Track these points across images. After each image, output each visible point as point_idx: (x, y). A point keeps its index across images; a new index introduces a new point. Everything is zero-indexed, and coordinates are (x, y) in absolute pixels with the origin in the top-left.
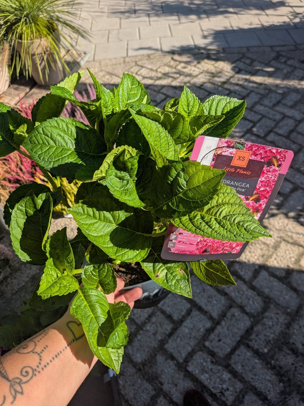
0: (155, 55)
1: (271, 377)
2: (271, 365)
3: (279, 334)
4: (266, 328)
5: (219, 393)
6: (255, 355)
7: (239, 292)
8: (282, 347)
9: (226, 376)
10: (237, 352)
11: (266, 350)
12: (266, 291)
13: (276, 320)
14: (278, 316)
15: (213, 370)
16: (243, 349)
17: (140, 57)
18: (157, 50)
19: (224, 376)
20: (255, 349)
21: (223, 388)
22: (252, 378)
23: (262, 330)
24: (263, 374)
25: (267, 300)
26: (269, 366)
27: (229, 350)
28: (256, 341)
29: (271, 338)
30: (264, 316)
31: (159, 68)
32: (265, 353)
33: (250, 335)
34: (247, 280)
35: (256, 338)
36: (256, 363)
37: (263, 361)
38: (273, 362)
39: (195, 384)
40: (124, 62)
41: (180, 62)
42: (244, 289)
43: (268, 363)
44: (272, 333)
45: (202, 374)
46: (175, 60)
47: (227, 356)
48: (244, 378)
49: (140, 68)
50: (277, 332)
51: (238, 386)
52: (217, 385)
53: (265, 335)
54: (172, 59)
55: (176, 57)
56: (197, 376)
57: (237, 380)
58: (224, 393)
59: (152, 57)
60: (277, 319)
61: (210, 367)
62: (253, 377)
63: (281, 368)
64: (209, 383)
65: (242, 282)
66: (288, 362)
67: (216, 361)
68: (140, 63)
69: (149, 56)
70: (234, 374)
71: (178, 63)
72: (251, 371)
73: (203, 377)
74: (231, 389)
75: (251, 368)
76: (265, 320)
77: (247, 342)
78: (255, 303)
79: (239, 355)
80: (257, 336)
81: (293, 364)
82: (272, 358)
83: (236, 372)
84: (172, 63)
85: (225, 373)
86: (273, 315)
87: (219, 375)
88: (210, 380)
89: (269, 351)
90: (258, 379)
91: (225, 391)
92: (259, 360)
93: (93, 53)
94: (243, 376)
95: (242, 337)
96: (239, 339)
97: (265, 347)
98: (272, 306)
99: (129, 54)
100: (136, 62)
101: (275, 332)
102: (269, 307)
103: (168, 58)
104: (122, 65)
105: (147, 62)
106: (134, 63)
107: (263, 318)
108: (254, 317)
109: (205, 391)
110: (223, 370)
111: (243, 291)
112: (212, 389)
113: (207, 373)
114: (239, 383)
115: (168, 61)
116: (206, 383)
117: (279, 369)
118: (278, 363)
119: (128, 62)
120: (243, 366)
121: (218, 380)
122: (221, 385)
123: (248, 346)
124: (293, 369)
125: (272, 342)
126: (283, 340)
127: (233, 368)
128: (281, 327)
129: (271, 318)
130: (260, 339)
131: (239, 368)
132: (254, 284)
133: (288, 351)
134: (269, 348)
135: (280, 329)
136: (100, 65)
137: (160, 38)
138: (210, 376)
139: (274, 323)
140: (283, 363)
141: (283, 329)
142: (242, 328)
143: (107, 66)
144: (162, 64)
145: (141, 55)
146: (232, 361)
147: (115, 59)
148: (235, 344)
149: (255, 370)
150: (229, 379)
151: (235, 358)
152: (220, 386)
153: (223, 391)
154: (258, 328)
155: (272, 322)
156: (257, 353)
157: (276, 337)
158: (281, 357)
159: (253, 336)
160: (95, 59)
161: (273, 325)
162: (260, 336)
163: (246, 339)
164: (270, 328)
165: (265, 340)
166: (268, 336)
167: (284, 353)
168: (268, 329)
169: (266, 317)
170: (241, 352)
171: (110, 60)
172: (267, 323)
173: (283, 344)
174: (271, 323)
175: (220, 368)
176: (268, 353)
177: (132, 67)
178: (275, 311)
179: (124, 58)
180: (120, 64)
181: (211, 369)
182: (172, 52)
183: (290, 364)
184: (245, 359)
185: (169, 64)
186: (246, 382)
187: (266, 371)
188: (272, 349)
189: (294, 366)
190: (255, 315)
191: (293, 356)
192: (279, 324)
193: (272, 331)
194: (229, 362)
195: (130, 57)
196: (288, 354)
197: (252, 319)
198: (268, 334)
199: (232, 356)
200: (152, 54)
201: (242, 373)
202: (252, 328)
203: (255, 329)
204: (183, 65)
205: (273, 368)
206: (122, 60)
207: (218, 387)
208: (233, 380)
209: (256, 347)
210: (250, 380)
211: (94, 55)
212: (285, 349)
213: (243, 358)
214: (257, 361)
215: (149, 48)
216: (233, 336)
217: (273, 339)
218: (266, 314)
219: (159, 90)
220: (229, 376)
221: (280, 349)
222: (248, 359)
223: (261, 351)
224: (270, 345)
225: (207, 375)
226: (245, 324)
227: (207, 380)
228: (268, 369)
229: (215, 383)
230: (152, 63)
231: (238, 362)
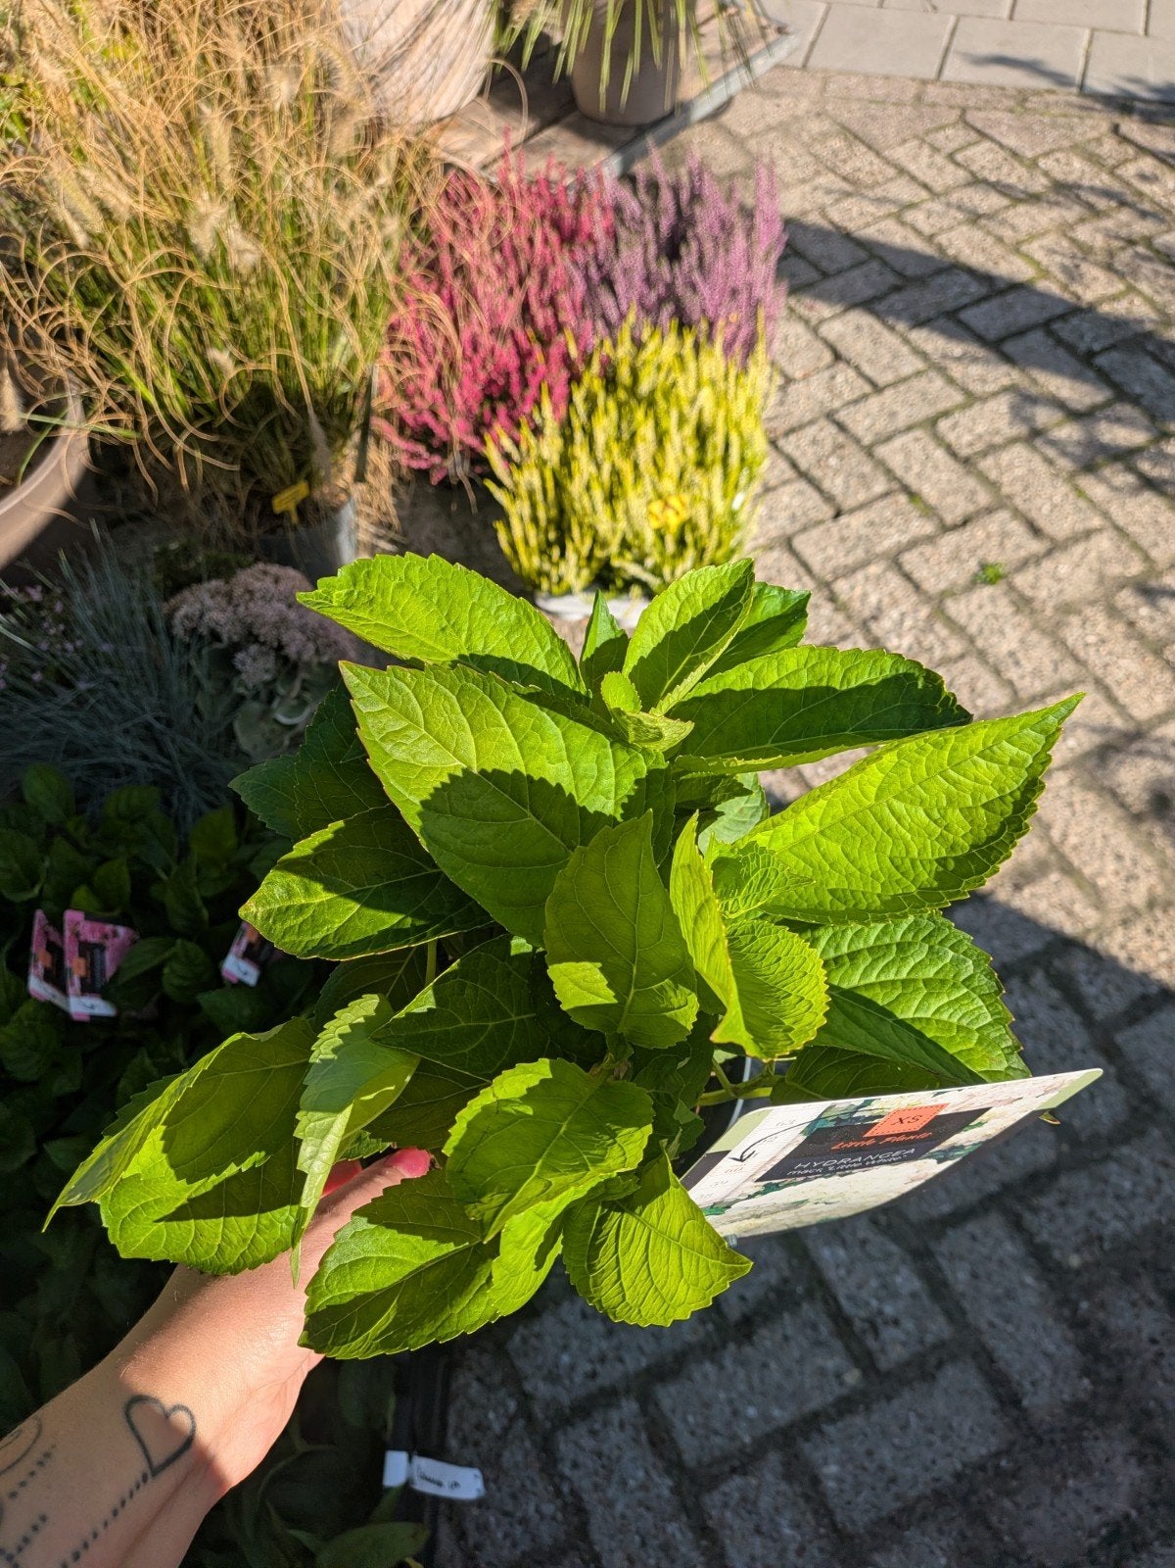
0: (1051, 98)
1: (1058, 1347)
2: (1075, 1311)
3: (1145, 1228)
4: (1103, 1194)
5: (863, 1320)
6: (1032, 1261)
7: (1051, 1046)
8: (1138, 1275)
9: (907, 1280)
10: (972, 1227)
11: (1075, 1261)
12: (1156, 1078)
13: (1150, 1182)
14: (1163, 1173)
15: (868, 1247)
16: (995, 1223)
17: (985, 95)
18: (1061, 80)
19: (899, 1280)
20: (1038, 1240)
21: (880, 1313)
22: (992, 1325)
23: (1087, 1196)
24: (1034, 1326)
25: (1146, 1108)
26: (1066, 1312)
27: (946, 1208)
28: (1052, 1219)
29: (1108, 1232)
30: (1115, 1153)
31: (1046, 154)
32: (1069, 1270)
33: (1041, 1192)
34: (1099, 1017)
35: (1057, 1210)
36: (1023, 1285)
37: (1051, 1285)
38: (1084, 1305)
39: (795, 1262)
40: (919, 98)
41: (1142, 150)
42: (1077, 1045)
43: (1065, 1301)
44: (1117, 1217)
45: (827, 1244)
46: (1125, 140)
47: (931, 1222)
48: (963, 1313)
49: (974, 136)
50: (1139, 1222)
51: (934, 1327)
52: (864, 1294)
53: (1091, 1214)
54: (1115, 129)
55: (1132, 127)
56: (810, 1244)
57: (937, 1309)
58: (881, 1327)
59: (1034, 102)
60: (1159, 1181)
61: (861, 1234)
62: (997, 1321)
63: (1104, 1331)
64: (842, 1279)
65: (1077, 1019)
66: (1139, 1330)
67: (889, 1225)
68: (976, 118)
69: (1022, 97)
70: (937, 1287)
71: (1131, 151)
72: (996, 1300)
73: (826, 1253)
74: (909, 1325)
75: (1000, 1291)
76: (1113, 1167)
77: (1018, 1208)
78: (1099, 1101)
79: (974, 1238)
80: (1063, 1204)
81: (1153, 1341)
82: (1088, 1292)
83: (945, 1284)
84: (1109, 148)
85: (905, 1271)
86: (1145, 1162)
87: (882, 1267)
88: (849, 1272)
89: (1085, 1266)
90: (1011, 1335)
91: (886, 1323)
92: (1037, 1279)
93: (811, 37)
94: (966, 1304)
95: (1006, 1187)
96: (993, 1187)
97: (1077, 1250)
98: (1156, 1133)
99: (947, 74)
100: (964, 110)
101: (1132, 1217)
102: (1142, 1133)
103: (1099, 123)
104: (907, 111)
105: (1006, 117)
106: (955, 114)
107: (1107, 1157)
108: (1075, 1143)
109: (818, 1295)
110: (903, 1261)
111: (1071, 1049)
112: (843, 1302)
113: (844, 1243)
114: (941, 1320)
115: (1095, 134)
116: (831, 1274)
117: (1097, 1334)
118: (1101, 1315)
119: (934, 105)
120: (975, 1276)
121: (874, 1283)
122: (878, 1299)
123: (1017, 1225)
124: (1149, 1356)
125: (1107, 1246)
126: (1148, 1255)
127: (939, 1269)
128: (1160, 1212)
129: (1137, 1171)
130: (1069, 1220)
131: (959, 1276)
132: (1120, 1038)
133: (1153, 1296)
134: (1088, 1258)
135: (1155, 1217)
136: (824, 89)
137: (1093, 30)
138: (852, 1262)
139: (1141, 1190)
140: (1120, 1322)
141: (1164, 1220)
142: (1019, 1160)
143: (846, 99)
144: (1066, 143)
145: (990, 87)
146: (944, 1247)
147: (887, 78)
148: (973, 1198)
149: (1010, 1304)
150: (914, 1295)
151: (956, 1240)
152: (874, 1303)
153: (879, 1321)
154: (1079, 1182)
155: (1135, 1185)
156: (1040, 1256)
157: (1127, 1235)
158: (1121, 1303)
159: (1047, 1201)
160: (812, 63)
161: (1133, 1195)
162: (1072, 1211)
163: (1021, 1199)
164: (1118, 1197)
165: (1087, 1229)
166: (1100, 1220)
167: (1136, 1296)
168: (1110, 1201)
169: (1118, 1160)
170: (987, 1233)
171: (867, 77)
172: (1113, 1179)
173: (1144, 1264)
174: (1127, 1185)
175: (893, 1248)
176: (1078, 1273)
177: (942, 128)
178: (1159, 1156)
179: (924, 82)
180: (898, 104)
181: (864, 1242)
182: (1122, 104)
183: (1145, 1335)
184: (989, 1258)
185: (1093, 147)
186: (967, 1326)
187: (1050, 1321)
188: (1098, 1264)
189: (1156, 1348)
190: (1083, 1137)
191: (1167, 1317)
192: (1158, 1199)
193: (1123, 1213)
194: (932, 1245)
195: (947, 84)
196: (1151, 1304)
197: (1065, 1148)
198: (1106, 1216)
199: (950, 1232)
200: (1037, 93)
201: (963, 1295)
202: (1053, 1172)
203: (1064, 1181)
204: (1147, 164)
205: (1078, 1324)
206: (912, 90)
207: (867, 1304)
208: (926, 1301)
209: (1044, 1237)
210: (984, 1326)
211: (813, 44)
212: (1146, 1282)
213: (985, 1251)
214: (1029, 1280)
215: (1032, 67)
216: (976, 1172)
217: (1116, 1236)
218: (1125, 1150)
219: (1019, 243)
220: (917, 1284)
221: (1128, 1278)
222: (1001, 1262)
223: (1056, 1254)
224: (1098, 1253)
225: (841, 1253)
226: (1034, 1151)
227: (838, 1266)
228: (1058, 1319)
229: (860, 1287)
230: (1028, 128)
231: (961, 1258)
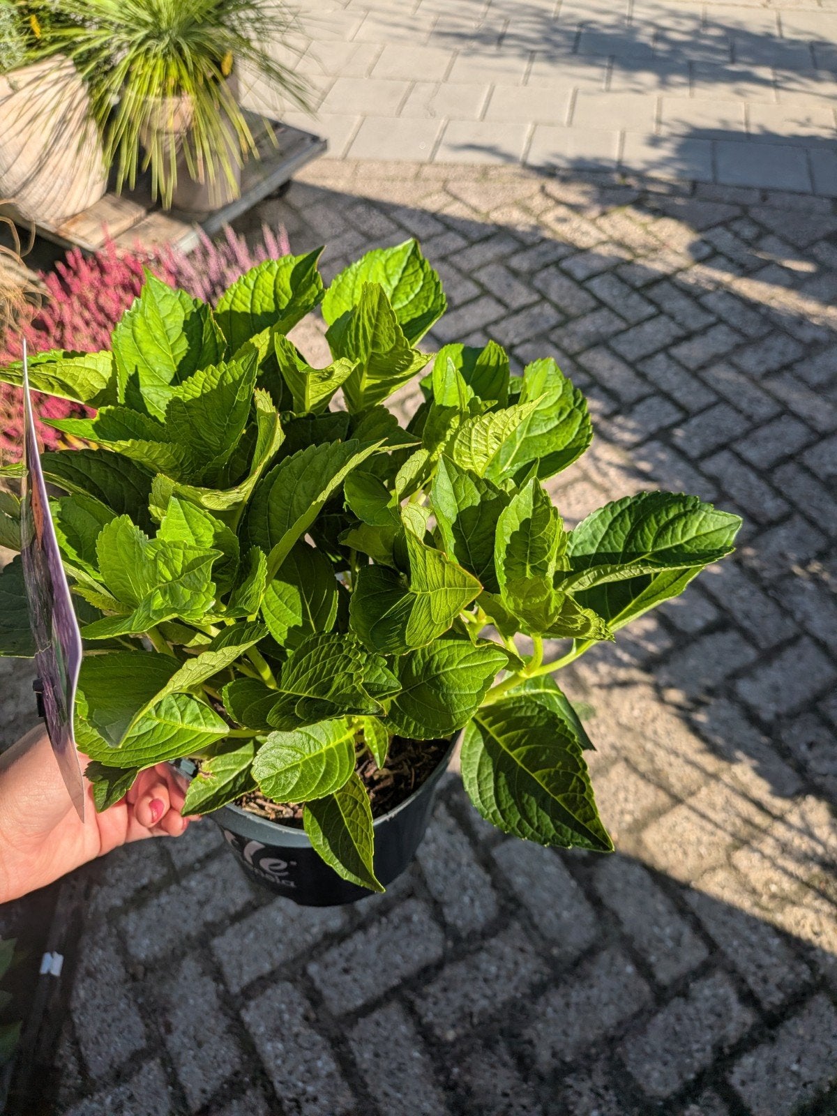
0: (503, 170)
1: (434, 1107)
2: (448, 1077)
3: (504, 1004)
4: (475, 979)
5: (291, 1100)
6: (420, 1038)
7: (446, 863)
8: (497, 1042)
9: (326, 1064)
10: (376, 1015)
11: (450, 1035)
12: (519, 881)
13: (511, 966)
14: (520, 958)
15: (300, 1040)
16: (394, 1010)
17: (461, 170)
18: (509, 158)
19: (320, 1064)
20: (425, 1020)
21: (304, 1092)
22: (386, 1094)
23: (464, 981)
24: (417, 1091)
25: (511, 906)
26: (442, 1078)
27: (360, 1002)
28: (435, 1004)
29: (476, 1009)
30: (486, 944)
31: (496, 208)
32: (447, 1044)
33: (429, 982)
34: (481, 836)
35: (440, 995)
36: (412, 1059)
37: (433, 1057)
38: (456, 1070)
39: (245, 1057)
40: (417, 176)
41: (559, 202)
42: (464, 861)
43: (443, 1069)
44: (485, 996)
45: (269, 1040)
46: (548, 196)
47: (348, 1014)
48: (365, 1086)
49: (450, 199)
50: (502, 997)
51: (341, 1100)
52: (293, 1078)
53: (466, 996)
54: (543, 189)
55: (554, 187)
56: (257, 1041)
57: (346, 1084)
58: (304, 1105)
59: (492, 173)
60: (516, 963)
61: (295, 1029)
62: (391, 1091)
63: (469, 1091)
64: (278, 1067)
65: (466, 840)
66: (495, 1086)
67: (318, 1020)
68: (453, 187)
69: (485, 172)
70: (347, 1067)
71: (550, 203)
72: (391, 1073)
73: (269, 1047)
74: (323, 1100)
75: (394, 1066)
76: (484, 956)
77: (412, 996)
78: (477, 904)
79: (378, 1024)
80: (445, 990)
81: (505, 1095)
82: (459, 1060)
83: (353, 1064)
84: (538, 202)
85: (325, 1056)
86: (507, 950)
87: (308, 1055)
88: (284, 1062)
89: (458, 1039)
90: (400, 1102)
91: (307, 1101)
92: (422, 1052)
93: (349, 136)
94: (368, 1079)
95: (406, 981)
96: (395, 982)
97: (454, 1026)
98: (516, 926)
99: (438, 158)
100: (446, 181)
101: (495, 995)
102: (506, 926)
103: (533, 185)
104: (409, 184)
105: (471, 185)
106: (439, 185)
107: (480, 949)
108: (457, 939)
109: (259, 1082)
110: (324, 1048)
111: (459, 865)
112: (277, 1085)
113: (283, 1040)
114: (348, 1093)
115: (528, 194)
116: (271, 1065)
117: (463, 1093)
118: (467, 1078)
119: (427, 180)
120: (377, 1055)
121: (302, 1068)
122: (304, 1082)
123: (410, 1010)
124: (501, 1107)
125: (475, 1020)
126: (506, 1024)
127: (351, 1052)
128: (516, 988)
129: (501, 958)
130: (449, 1002)
131: (364, 1057)
132: (496, 852)
133: (507, 1058)
134: (461, 1031)
135: (513, 992)
136: (355, 173)
137: (536, 124)
138: (287, 1052)
139: (503, 973)
140: (481, 1082)
141: (519, 995)
142: (416, 957)
143: (370, 178)
144: (509, 200)
145: (465, 166)
146: (354, 1034)
147: (398, 163)
148: (379, 991)
149: (401, 1075)
150: (330, 1075)
151: (365, 1027)
152: (300, 1084)
153: (303, 1099)
154: (456, 971)
155: (499, 968)
156: (426, 1035)
157: (491, 1011)
158: (484, 1066)
159: (433, 989)
160: (350, 155)
161: (497, 977)
162: (451, 995)
163: (414, 989)
164: (486, 980)
165: (461, 1008)
166: (472, 1001)
167: (495, 1058)
168: (481, 983)
169: (488, 951)
170: (387, 1020)
171: (385, 163)
172: (484, 966)
173: (502, 1032)
174: (493, 969)
175: (318, 1038)
176: (453, 1044)
177: (429, 195)
178: (518, 943)
179: (422, 164)
180: (404, 180)
181: (297, 1035)
182: (548, 171)
183: (499, 1091)
184: (387, 1039)
185: (528, 203)
186: (368, 1096)
187: (430, 1087)
188: (467, 1036)
189: (506, 1101)
190: (464, 934)
191: (517, 1074)
192: (515, 979)
193: (489, 992)
194: (347, 1034)
195: (437, 165)
196: (505, 1065)
197: (450, 944)
198: (475, 996)
199: (361, 1020)
200: (496, 167)
201: (366, 1071)
202: (440, 965)
203: (448, 971)
204: (562, 211)
205: (450, 1087)
206: (413, 170)
207: (295, 1086)
208: (339, 1080)
209: (429, 1018)
210: (380, 1097)
211: (351, 143)
212: (502, 1048)
213: (385, 1034)
214: (416, 1054)
215: (491, 150)
216: (384, 971)
217: (483, 1012)
218: (493, 942)
219: (473, 271)
220: (333, 1066)
221: (489, 1045)
222: (397, 1043)
223: (438, 1032)
224: (468, 1026)
225: (280, 1046)
226: (426, 949)
227: (276, 1057)
228: (436, 1084)
229: (290, 1073)
230: (486, 192)
231: (368, 1041)
